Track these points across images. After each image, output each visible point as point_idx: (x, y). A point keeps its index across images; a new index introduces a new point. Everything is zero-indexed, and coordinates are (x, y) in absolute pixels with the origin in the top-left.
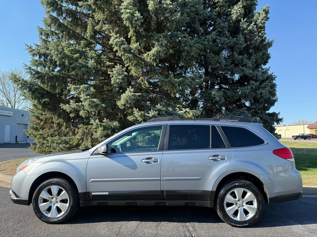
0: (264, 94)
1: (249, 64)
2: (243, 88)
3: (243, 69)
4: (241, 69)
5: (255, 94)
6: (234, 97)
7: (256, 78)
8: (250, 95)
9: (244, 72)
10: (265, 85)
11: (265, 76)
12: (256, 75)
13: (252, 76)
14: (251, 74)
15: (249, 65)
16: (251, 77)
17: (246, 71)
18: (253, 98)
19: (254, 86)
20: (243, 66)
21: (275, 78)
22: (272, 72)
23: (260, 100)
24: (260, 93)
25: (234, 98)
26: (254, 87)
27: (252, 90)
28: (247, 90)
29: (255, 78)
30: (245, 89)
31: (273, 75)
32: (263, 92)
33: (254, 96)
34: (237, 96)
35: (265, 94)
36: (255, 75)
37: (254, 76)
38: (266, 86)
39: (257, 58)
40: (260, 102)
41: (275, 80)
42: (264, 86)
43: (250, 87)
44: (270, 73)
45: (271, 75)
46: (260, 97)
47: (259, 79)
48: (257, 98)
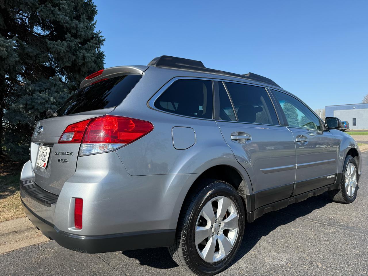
0: (88, 59)
1: (63, 4)
2: (54, 42)
3: (54, 10)
4: (50, 9)
5: (75, 58)
6: (39, 57)
7: (76, 32)
8: (67, 57)
9: (55, 16)
10: (89, 46)
11: (89, 33)
12: (75, 26)
13: (68, 26)
14: (67, 23)
15: (63, 6)
16: (67, 28)
17: (59, 15)
18: (71, 64)
19: (73, 43)
20: (54, 6)
21: (104, 42)
22: (100, 31)
23: (82, 69)
24: (82, 57)
25: (40, 60)
26: (72, 44)
27: (70, 50)
28: (61, 47)
29: (74, 31)
30: (57, 45)
31: (100, 35)
32: (86, 55)
33: (74, 60)
34: (44, 57)
35: (90, 60)
37: (73, 28)
38: (90, 47)
39: (77, 3)
40: (81, 72)
41: (103, 45)
42: (89, 47)
43: (66, 44)
44: (97, 32)
45: (97, 34)
46: (81, 63)
47: (81, 34)
48: (78, 65)
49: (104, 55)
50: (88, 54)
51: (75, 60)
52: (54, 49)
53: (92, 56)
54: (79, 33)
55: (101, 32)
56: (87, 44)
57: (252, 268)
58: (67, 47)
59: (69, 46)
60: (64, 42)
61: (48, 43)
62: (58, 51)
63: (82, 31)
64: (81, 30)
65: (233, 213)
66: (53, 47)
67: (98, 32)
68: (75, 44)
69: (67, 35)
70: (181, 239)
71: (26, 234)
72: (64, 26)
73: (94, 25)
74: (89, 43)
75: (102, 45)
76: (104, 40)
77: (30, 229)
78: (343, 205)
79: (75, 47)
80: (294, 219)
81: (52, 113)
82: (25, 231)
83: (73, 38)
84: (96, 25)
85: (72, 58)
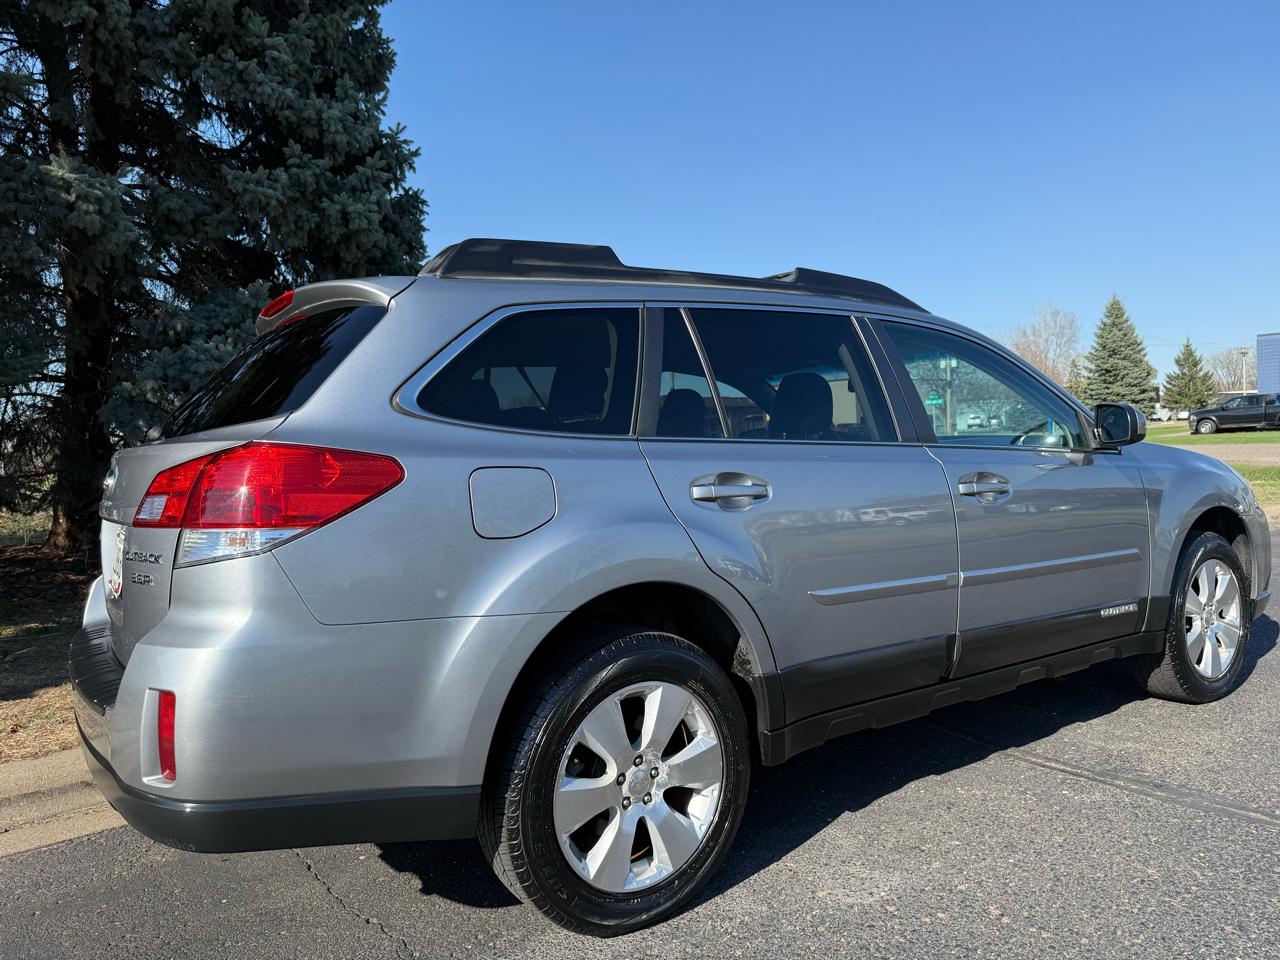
0: (357, 220)
1: (274, 48)
2: (248, 172)
3: (246, 68)
4: (233, 67)
5: (317, 219)
6: (205, 225)
7: (317, 137)
8: (291, 218)
9: (251, 88)
10: (364, 179)
11: (360, 134)
12: (314, 116)
13: (293, 118)
14: (290, 107)
15: (275, 53)
16: (290, 124)
17: (260, 84)
18: (306, 239)
19: (310, 172)
20: (243, 56)
21: (414, 159)
22: (399, 124)
23: (342, 254)
24: (339, 216)
25: (206, 233)
26: (308, 176)
27: (303, 193)
28: (270, 187)
29: (311, 133)
30: (258, 183)
31: (402, 137)
32: (351, 209)
33: (313, 226)
34: (220, 222)
35: (364, 224)
36: (310, 118)
37: (308, 121)
38: (367, 183)
39: (324, 39)
40: (344, 266)
41: (414, 169)
42: (360, 181)
43: (284, 177)
44: (390, 128)
45: (393, 137)
46: (339, 237)
47: (334, 141)
48: (328, 242)
49: (424, 202)
50: (359, 206)
51: (318, 226)
52: (248, 197)
53: (370, 211)
54: (328, 139)
55: (405, 127)
56: (357, 171)
57: (764, 915)
58: (292, 185)
59: (296, 183)
60: (280, 172)
61: (229, 178)
62: (260, 201)
63: (336, 132)
64: (333, 129)
65: (703, 734)
66: (245, 190)
67: (394, 129)
68: (315, 175)
69: (288, 147)
70: (505, 817)
72: (279, 119)
73: (382, 108)
74: (360, 168)
75: (412, 171)
76: (416, 153)
78: (1184, 707)
79: (317, 183)
80: (982, 757)
81: (145, 430)
83: (310, 156)
84: (386, 105)
85: (308, 221)
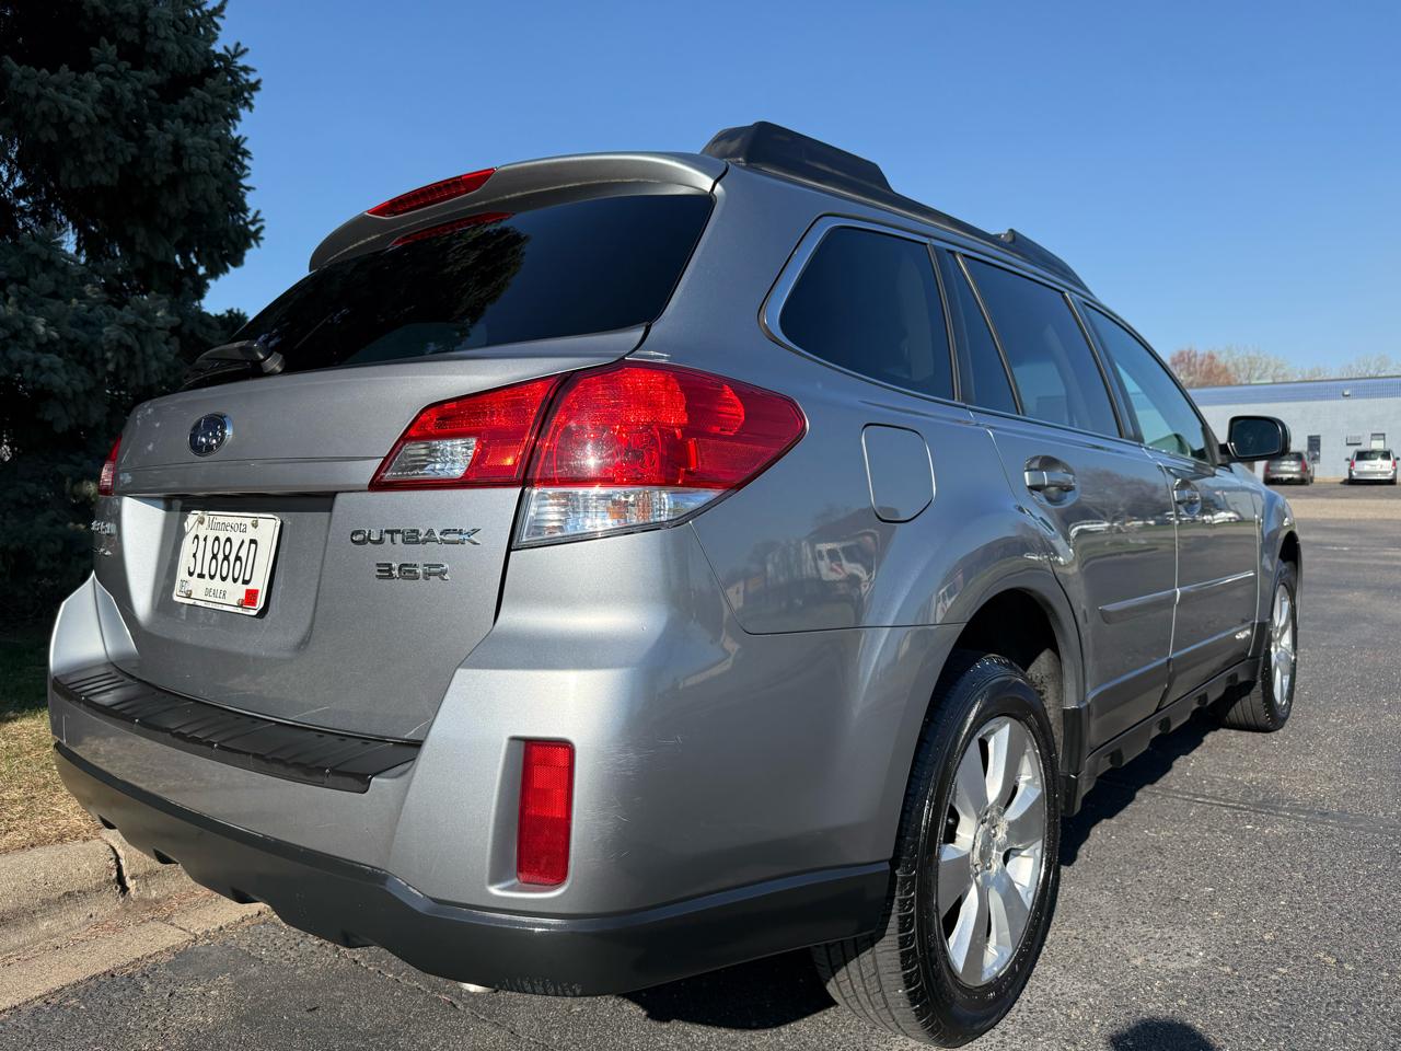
0: (194, 159)
2: (44, 71)
5: (135, 151)
7: (138, 40)
8: (100, 145)
10: (200, 106)
11: (194, 47)
12: (135, 12)
13: (104, 10)
16: (98, 17)
18: (117, 176)
19: (128, 86)
21: (254, 94)
23: (162, 203)
24: (170, 149)
26: (125, 90)
28: (75, 96)
29: (130, 35)
30: (59, 88)
31: (240, 62)
32: (189, 141)
33: (129, 159)
35: (204, 164)
36: (129, 14)
37: (125, 19)
38: (204, 111)
41: (251, 107)
42: (196, 108)
43: (97, 86)
44: (226, 48)
45: (228, 60)
46: (165, 178)
47: (163, 50)
48: (146, 184)
49: (245, 153)
50: (198, 139)
51: (136, 160)
52: (44, 106)
53: (212, 150)
54: (152, 47)
55: (246, 50)
56: (192, 95)
58: (100, 101)
59: (108, 97)
60: (88, 76)
61: (16, 74)
62: (60, 114)
63: (166, 39)
64: (162, 33)
65: (1027, 782)
66: (39, 97)
67: (231, 48)
68: (135, 92)
69: (98, 47)
70: (896, 902)
71: (44, 925)
72: (84, 7)
73: (216, 19)
74: (198, 92)
75: (247, 109)
76: (255, 87)
77: (59, 901)
79: (137, 102)
82: (39, 915)
83: (129, 65)
84: (223, 17)
85: (122, 151)
